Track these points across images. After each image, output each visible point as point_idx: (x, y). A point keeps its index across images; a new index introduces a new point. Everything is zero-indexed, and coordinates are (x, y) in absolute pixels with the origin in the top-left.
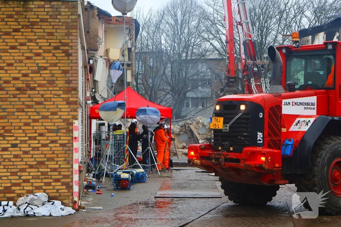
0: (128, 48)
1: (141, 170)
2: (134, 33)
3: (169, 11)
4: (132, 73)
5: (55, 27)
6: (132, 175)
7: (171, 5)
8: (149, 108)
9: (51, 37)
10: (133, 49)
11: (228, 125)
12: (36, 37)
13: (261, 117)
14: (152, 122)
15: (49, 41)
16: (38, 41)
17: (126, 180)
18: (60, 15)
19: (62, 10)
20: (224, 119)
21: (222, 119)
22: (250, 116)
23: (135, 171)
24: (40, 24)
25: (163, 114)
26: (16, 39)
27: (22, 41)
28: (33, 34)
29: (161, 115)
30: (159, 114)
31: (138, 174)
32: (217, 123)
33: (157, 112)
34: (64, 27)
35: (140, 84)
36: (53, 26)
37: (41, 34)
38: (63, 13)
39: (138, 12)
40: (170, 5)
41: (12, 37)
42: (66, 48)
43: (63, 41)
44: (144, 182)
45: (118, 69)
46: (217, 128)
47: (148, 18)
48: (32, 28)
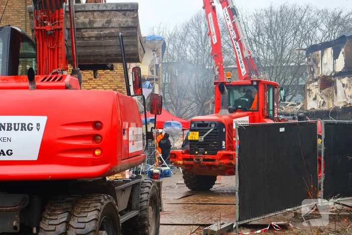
0: (156, 65)
1: (168, 168)
2: (161, 51)
3: (193, 24)
4: (159, 87)
5: (114, 77)
6: (161, 171)
7: (196, 18)
8: (174, 122)
9: (111, 83)
10: (160, 65)
11: (203, 137)
12: (102, 83)
13: (224, 131)
14: (175, 132)
15: (110, 85)
16: (103, 85)
17: (157, 174)
18: (117, 69)
19: (118, 66)
20: (199, 133)
21: (198, 133)
22: (218, 131)
23: (163, 169)
24: (104, 75)
25: (184, 126)
26: (91, 85)
27: (94, 86)
28: (101, 81)
29: (183, 127)
30: (181, 126)
31: (165, 171)
32: (194, 136)
33: (179, 125)
34: (119, 77)
35: (166, 93)
36: (113, 76)
37: (106, 81)
38: (118, 68)
39: (164, 29)
40: (194, 18)
41: (88, 83)
42: (121, 90)
43: (118, 85)
44: (170, 176)
45: (149, 88)
46: (194, 139)
47: (173, 33)
48: (100, 78)
